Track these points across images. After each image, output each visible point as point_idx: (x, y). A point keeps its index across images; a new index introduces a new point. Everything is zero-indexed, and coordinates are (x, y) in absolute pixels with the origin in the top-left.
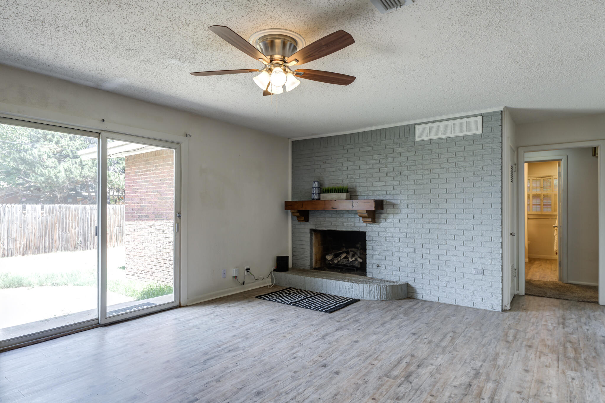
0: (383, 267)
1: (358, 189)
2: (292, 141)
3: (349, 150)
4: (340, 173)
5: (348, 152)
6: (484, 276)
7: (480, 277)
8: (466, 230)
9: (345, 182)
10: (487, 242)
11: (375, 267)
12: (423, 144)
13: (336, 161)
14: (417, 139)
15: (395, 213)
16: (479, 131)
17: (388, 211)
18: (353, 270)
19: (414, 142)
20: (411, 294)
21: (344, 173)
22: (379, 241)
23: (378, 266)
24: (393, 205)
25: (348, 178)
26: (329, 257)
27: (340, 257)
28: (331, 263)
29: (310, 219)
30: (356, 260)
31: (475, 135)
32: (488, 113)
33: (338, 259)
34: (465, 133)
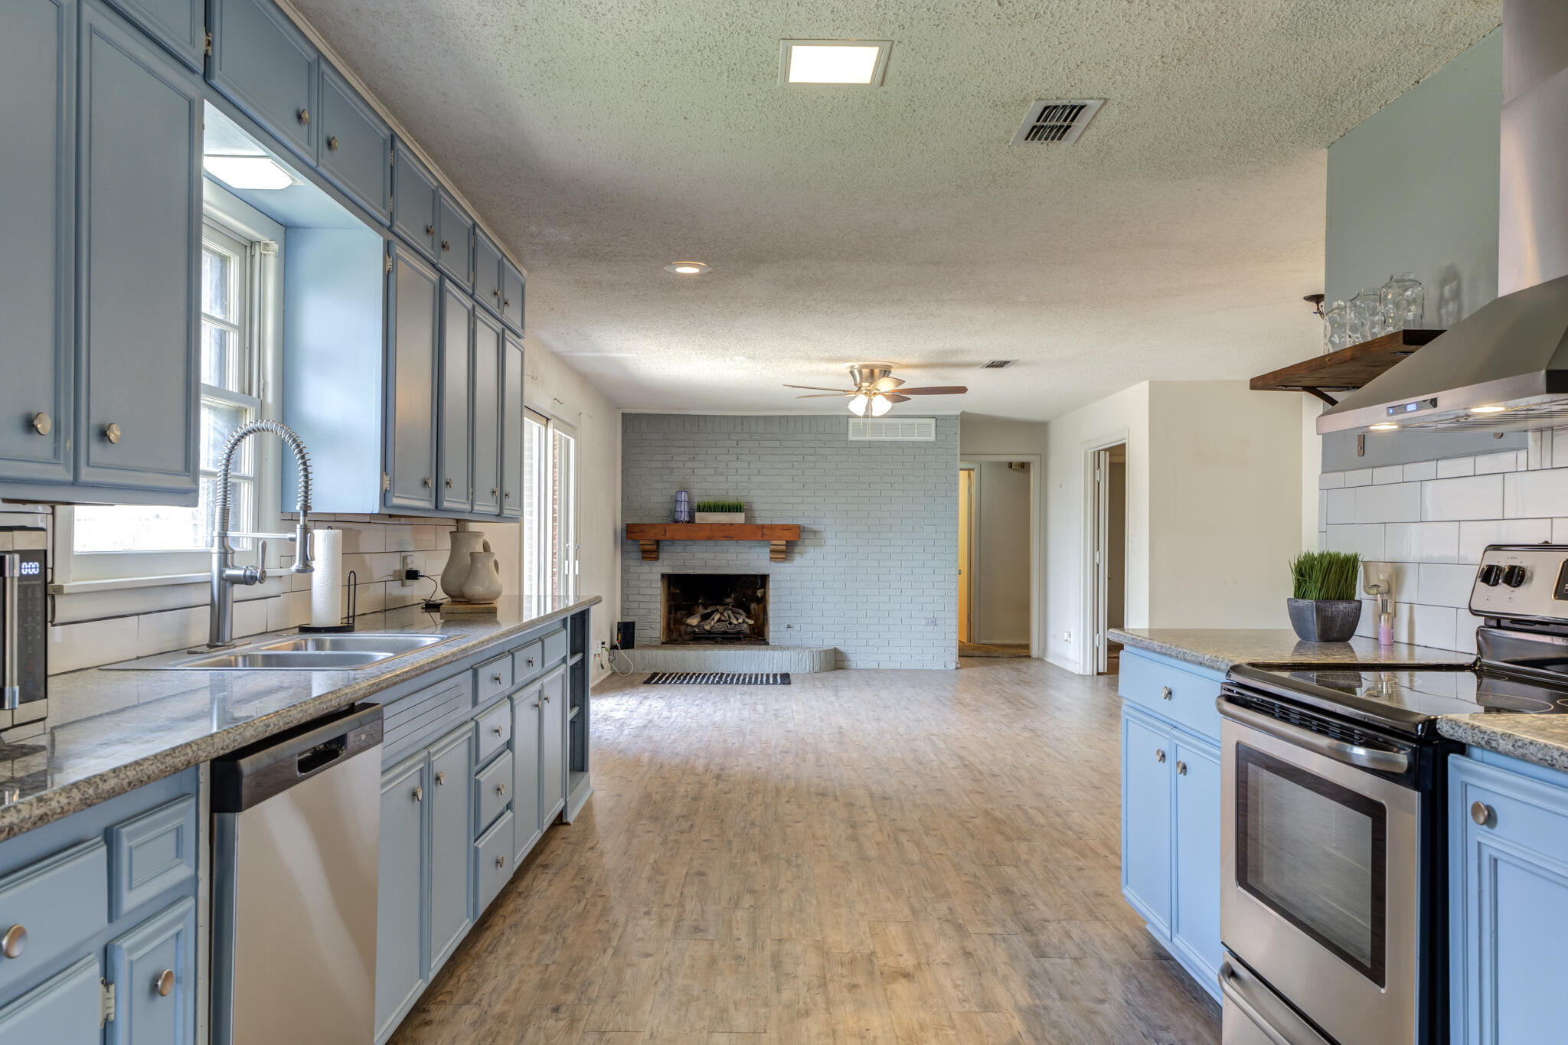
0: (797, 628)
1: (755, 507)
2: (623, 414)
3: (739, 443)
4: (723, 479)
5: (737, 444)
6: (935, 627)
7: (930, 628)
8: (915, 567)
9: (732, 494)
10: (939, 582)
11: (783, 628)
12: (860, 446)
13: (716, 458)
14: (851, 438)
15: (817, 546)
16: (932, 438)
17: (807, 542)
18: (739, 639)
19: (847, 440)
20: (841, 663)
21: (730, 479)
22: (790, 588)
23: (789, 626)
24: (815, 532)
25: (737, 488)
26: (694, 621)
27: (713, 619)
28: (697, 630)
29: (662, 556)
30: (744, 622)
31: (927, 442)
32: (943, 416)
33: (710, 623)
34: (916, 438)
